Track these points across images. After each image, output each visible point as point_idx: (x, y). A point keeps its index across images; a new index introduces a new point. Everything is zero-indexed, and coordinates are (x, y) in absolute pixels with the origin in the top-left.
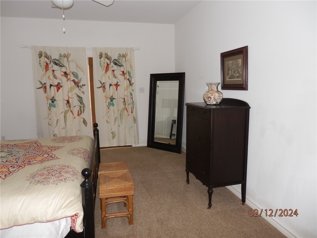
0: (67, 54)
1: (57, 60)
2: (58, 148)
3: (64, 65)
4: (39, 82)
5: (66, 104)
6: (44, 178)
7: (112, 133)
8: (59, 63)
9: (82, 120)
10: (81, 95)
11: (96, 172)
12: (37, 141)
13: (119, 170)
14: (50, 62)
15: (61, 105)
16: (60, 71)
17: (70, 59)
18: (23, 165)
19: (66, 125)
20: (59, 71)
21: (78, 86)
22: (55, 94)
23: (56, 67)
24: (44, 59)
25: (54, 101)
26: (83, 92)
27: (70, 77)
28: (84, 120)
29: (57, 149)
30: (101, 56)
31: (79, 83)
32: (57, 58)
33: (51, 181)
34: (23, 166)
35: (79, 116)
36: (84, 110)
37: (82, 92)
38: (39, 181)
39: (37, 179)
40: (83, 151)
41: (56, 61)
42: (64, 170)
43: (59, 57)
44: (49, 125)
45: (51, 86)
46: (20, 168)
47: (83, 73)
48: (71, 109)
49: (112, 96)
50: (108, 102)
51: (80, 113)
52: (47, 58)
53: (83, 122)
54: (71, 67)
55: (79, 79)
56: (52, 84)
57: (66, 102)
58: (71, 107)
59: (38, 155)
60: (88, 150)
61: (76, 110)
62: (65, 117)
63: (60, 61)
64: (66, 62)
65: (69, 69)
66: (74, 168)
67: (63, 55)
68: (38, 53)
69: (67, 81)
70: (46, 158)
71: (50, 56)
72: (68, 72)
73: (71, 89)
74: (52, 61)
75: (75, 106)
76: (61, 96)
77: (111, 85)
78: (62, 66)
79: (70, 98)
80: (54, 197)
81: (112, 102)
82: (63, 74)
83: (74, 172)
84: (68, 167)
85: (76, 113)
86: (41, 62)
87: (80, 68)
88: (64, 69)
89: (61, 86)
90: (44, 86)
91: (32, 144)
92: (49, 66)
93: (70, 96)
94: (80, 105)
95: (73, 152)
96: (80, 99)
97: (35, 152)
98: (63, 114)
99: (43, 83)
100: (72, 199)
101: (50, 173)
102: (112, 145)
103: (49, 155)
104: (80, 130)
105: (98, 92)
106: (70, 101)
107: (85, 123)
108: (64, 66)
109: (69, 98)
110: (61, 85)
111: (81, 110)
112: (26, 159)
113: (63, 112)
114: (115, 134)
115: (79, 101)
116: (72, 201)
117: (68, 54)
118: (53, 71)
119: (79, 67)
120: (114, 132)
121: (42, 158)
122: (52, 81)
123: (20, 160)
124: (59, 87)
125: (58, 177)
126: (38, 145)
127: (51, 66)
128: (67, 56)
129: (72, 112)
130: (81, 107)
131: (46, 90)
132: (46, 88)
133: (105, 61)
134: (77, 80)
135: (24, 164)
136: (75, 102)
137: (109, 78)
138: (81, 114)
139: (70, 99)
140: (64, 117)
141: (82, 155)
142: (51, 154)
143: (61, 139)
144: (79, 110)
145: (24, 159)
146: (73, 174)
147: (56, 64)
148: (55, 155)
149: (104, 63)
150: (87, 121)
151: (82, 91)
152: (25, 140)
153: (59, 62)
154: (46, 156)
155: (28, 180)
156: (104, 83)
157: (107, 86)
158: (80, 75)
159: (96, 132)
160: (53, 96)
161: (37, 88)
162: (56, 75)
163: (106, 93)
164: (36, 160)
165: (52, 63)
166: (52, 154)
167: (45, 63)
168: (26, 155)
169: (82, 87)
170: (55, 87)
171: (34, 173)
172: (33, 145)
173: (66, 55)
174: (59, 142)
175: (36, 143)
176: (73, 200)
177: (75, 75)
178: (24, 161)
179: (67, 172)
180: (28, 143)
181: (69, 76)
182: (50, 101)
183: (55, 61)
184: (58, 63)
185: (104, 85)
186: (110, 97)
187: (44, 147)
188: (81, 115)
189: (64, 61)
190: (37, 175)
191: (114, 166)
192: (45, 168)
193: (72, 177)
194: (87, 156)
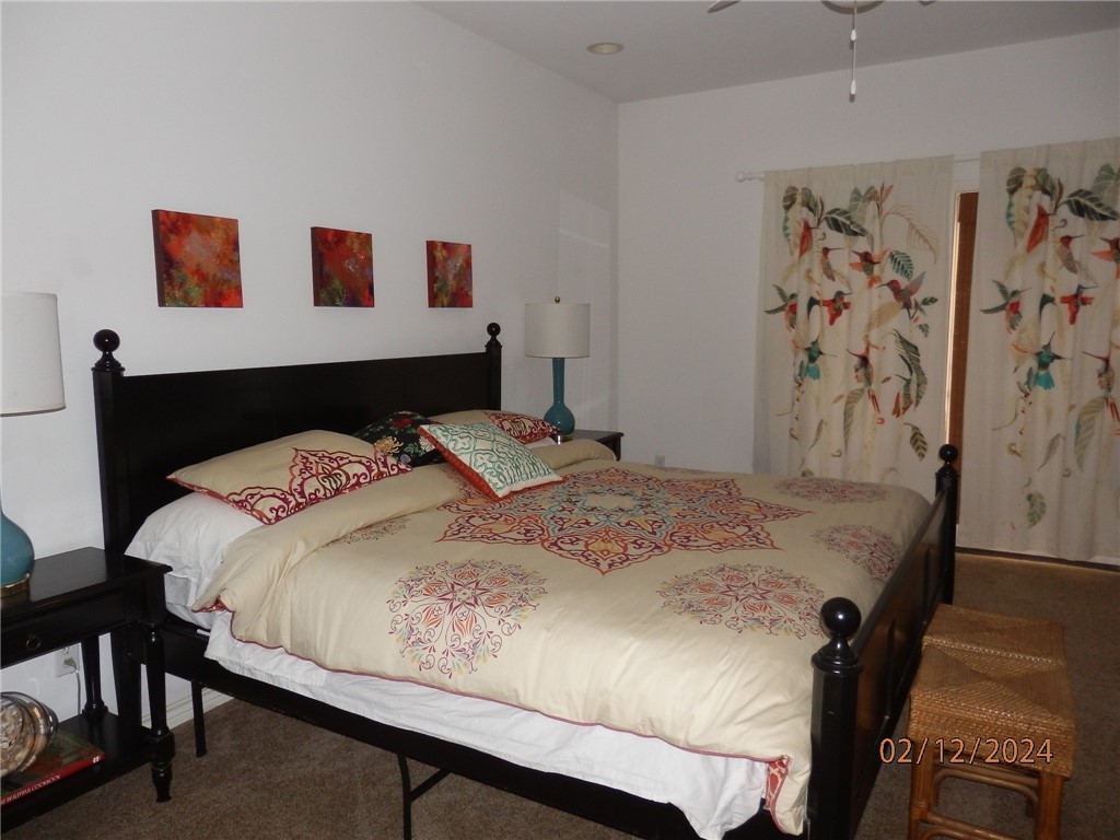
0: (878, 189)
1: (844, 213)
2: (791, 513)
3: (865, 227)
4: (777, 292)
5: (857, 370)
6: (710, 601)
7: (1030, 497)
8: (848, 223)
9: (908, 433)
10: (916, 338)
11: (915, 633)
12: (732, 481)
13: (1019, 651)
14: (819, 220)
15: (838, 372)
16: (847, 251)
17: (887, 206)
18: (666, 544)
19: (846, 442)
20: (843, 252)
21: (907, 306)
22: (822, 330)
23: (835, 239)
24: (799, 213)
25: (815, 355)
26: (924, 328)
27: (882, 270)
28: (914, 435)
29: (784, 517)
30: (1015, 184)
31: (912, 293)
32: (844, 204)
33: (728, 615)
34: (666, 549)
35: (898, 416)
36: (919, 396)
37: (920, 327)
38: (690, 606)
39: (687, 597)
40: (874, 540)
41: (837, 217)
42: (779, 591)
43: (851, 200)
44: (792, 436)
45: (812, 302)
46: (656, 551)
47: (932, 254)
48: (873, 387)
49: (1047, 347)
50: (1024, 370)
51: (902, 405)
52: (811, 209)
53: (912, 438)
54: (888, 235)
55: (915, 276)
56: (817, 298)
57: (856, 361)
58: (874, 380)
59: (717, 523)
60: (898, 539)
61: (889, 393)
62: (848, 415)
63: (852, 214)
64: (874, 217)
65: (882, 243)
66: (818, 591)
67: (863, 193)
68: (782, 195)
69: (870, 285)
70: (739, 537)
71: (822, 202)
72: (876, 253)
73: (879, 315)
74: (826, 219)
75: (888, 379)
76: (840, 340)
77: (1046, 300)
78: (855, 234)
79: (875, 347)
80: (723, 674)
81: (1042, 373)
82: (857, 259)
83: (812, 607)
84: (796, 582)
85: (887, 405)
86: (789, 224)
87: (921, 236)
88: (862, 245)
89: (847, 306)
90: (789, 304)
91: (715, 486)
92: (814, 235)
93: (874, 340)
94: (908, 376)
95: (835, 535)
96: (910, 353)
97: (713, 514)
98: (842, 403)
99: (788, 293)
100: (779, 699)
101: (733, 588)
102: (1025, 549)
103: (750, 529)
104: (896, 471)
105: (987, 329)
106: (873, 359)
107: (919, 443)
108: (863, 233)
109: (867, 349)
110: (846, 299)
111: (907, 395)
112: (680, 528)
113: (842, 396)
114: (1043, 504)
115: (906, 361)
116: (776, 706)
117: (882, 189)
118: (826, 251)
119: (917, 232)
120: (1041, 496)
121: (726, 535)
122: (816, 288)
123: (664, 527)
124: (837, 306)
125: (752, 608)
126: (730, 494)
127: (820, 236)
128: (875, 196)
129: (874, 398)
130: (908, 382)
131: (795, 319)
132: (795, 313)
133: (1030, 200)
134: (904, 283)
135: (669, 543)
136: (889, 362)
137: (1044, 272)
138: (905, 409)
139: (872, 350)
140: (845, 413)
141: (865, 555)
142: (758, 529)
143: (807, 487)
144: (902, 393)
145: (674, 528)
146: (808, 614)
147: (837, 226)
148: (769, 534)
149: (1027, 210)
150: (927, 439)
151: (919, 322)
152: (702, 472)
153: (849, 218)
154: (741, 530)
155: (662, 593)
156: (1015, 293)
157: (1029, 306)
158: (921, 262)
159: (947, 482)
160: (814, 340)
161: (769, 312)
162: (834, 266)
163: (1022, 331)
164: (705, 539)
165: (824, 225)
166: (762, 529)
167: (802, 225)
168: (684, 517)
169: (924, 307)
170: (826, 308)
171: (687, 577)
172: (716, 490)
173: (876, 192)
174: (798, 494)
175: (726, 486)
176: (784, 705)
177: (902, 263)
178: (672, 535)
179: (788, 600)
180: (704, 483)
181: (876, 269)
182: (803, 357)
183: (834, 216)
184: (844, 224)
185: (1014, 300)
186: (1036, 351)
187: (744, 502)
188: (907, 412)
189: (868, 216)
190: (693, 586)
191: (1001, 632)
192: (722, 570)
193: (798, 621)
194: (883, 563)
